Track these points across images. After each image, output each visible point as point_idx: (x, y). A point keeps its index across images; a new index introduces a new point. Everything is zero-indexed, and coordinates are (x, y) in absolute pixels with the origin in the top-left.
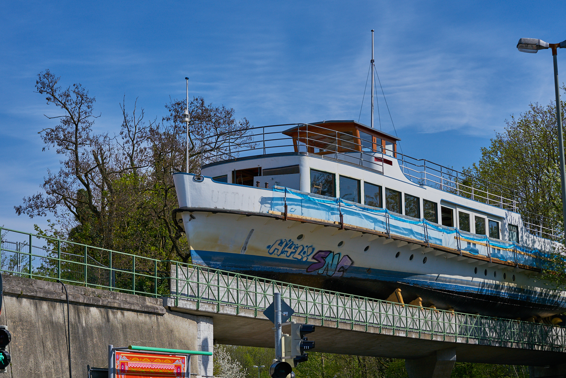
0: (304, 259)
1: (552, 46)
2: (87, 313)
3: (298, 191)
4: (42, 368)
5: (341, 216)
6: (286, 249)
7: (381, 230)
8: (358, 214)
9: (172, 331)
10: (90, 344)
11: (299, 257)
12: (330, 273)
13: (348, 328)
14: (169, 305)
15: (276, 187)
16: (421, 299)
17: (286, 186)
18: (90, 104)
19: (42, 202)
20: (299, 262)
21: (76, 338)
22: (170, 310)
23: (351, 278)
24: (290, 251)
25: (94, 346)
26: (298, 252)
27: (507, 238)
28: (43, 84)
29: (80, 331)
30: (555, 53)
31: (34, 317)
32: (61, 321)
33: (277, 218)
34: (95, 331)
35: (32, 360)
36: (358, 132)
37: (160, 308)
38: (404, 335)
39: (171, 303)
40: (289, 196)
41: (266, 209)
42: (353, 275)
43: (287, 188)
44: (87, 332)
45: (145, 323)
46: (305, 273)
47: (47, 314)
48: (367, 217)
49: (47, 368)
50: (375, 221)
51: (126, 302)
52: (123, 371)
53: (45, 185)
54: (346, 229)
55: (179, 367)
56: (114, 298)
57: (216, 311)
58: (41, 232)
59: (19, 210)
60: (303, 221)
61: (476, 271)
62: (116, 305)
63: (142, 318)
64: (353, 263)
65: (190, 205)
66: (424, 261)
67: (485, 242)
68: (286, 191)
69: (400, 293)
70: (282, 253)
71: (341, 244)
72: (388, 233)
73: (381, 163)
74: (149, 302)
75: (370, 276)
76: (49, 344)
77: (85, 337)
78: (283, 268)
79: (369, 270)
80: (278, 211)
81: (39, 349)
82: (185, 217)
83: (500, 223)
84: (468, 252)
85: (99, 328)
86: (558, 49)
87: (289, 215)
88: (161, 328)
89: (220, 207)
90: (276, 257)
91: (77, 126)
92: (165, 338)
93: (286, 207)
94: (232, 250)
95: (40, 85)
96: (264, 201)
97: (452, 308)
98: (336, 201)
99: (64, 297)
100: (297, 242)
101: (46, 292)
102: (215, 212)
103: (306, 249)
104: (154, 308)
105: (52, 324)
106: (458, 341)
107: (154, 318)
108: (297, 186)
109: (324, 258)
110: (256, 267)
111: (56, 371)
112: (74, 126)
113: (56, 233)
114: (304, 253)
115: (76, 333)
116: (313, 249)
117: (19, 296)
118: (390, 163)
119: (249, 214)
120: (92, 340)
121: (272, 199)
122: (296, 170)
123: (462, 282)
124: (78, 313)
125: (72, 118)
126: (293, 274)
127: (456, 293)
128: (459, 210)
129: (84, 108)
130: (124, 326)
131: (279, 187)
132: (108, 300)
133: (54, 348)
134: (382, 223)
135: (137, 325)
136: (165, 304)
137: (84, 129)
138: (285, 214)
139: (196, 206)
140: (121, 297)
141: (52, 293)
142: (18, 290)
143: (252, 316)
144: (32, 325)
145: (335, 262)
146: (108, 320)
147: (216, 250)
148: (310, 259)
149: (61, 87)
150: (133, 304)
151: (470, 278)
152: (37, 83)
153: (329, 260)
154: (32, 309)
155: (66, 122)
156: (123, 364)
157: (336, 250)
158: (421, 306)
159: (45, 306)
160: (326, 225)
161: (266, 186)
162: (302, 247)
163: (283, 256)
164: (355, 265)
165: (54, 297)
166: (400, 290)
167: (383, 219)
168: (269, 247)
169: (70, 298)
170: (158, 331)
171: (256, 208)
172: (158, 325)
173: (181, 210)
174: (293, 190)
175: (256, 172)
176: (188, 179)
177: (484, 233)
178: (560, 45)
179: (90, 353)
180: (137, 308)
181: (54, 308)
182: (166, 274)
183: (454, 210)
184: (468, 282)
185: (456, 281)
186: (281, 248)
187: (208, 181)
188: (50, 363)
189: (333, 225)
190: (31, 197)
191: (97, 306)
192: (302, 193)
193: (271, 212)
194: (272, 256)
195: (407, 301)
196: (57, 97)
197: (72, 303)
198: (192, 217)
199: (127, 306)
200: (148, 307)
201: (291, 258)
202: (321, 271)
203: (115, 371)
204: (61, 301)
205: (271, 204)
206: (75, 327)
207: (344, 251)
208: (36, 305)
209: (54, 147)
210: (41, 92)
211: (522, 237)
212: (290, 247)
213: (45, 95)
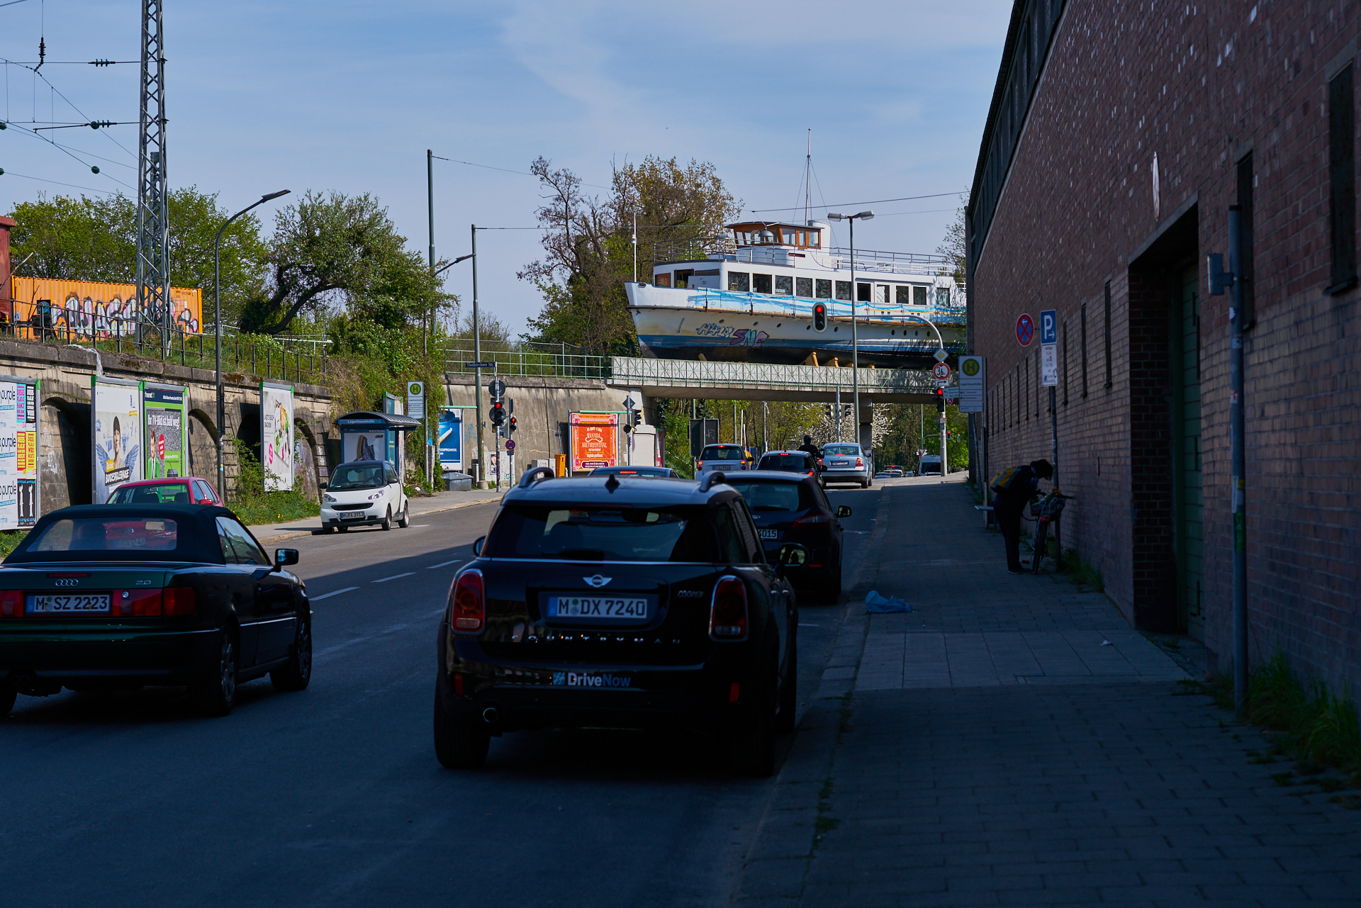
0: (727, 336)
1: (848, 217)
2: (557, 392)
3: (717, 290)
4: (533, 423)
5: (752, 306)
6: (711, 330)
7: (789, 311)
8: (767, 301)
9: (610, 398)
10: (559, 409)
11: (723, 335)
12: (750, 345)
13: (754, 387)
14: (608, 383)
15: (699, 288)
16: (836, 359)
17: (707, 287)
18: (577, 184)
19: (539, 269)
20: (724, 338)
21: (551, 406)
22: (609, 386)
23: (769, 347)
24: (714, 331)
25: (561, 410)
26: (721, 331)
27: (934, 302)
28: (537, 168)
29: (553, 403)
30: (851, 222)
31: (528, 398)
32: (543, 398)
33: (700, 310)
34: (562, 403)
35: (527, 419)
36: (781, 230)
37: (602, 385)
38: (810, 390)
39: (609, 382)
40: (709, 293)
41: (692, 305)
42: (770, 345)
43: (708, 289)
44: (557, 403)
45: (592, 395)
46: (729, 345)
47: (535, 395)
48: (776, 303)
49: (535, 423)
50: (785, 305)
51: (581, 384)
52: (576, 424)
53: (543, 241)
54: (756, 314)
55: (612, 420)
56: (573, 382)
57: (641, 384)
58: (541, 286)
59: (520, 276)
60: (720, 312)
61: (893, 333)
62: (574, 387)
63: (591, 392)
64: (768, 336)
65: (636, 304)
66: (836, 330)
67: (901, 309)
68: (707, 290)
69: (815, 357)
70: (708, 333)
71: (756, 324)
72: (794, 314)
73: (792, 258)
74: (595, 382)
75: (785, 345)
76: (536, 411)
77: (556, 406)
78: (709, 343)
79: (784, 341)
80: (701, 307)
81: (531, 413)
82: (634, 312)
83: (928, 288)
84: (879, 320)
85: (564, 400)
86: (853, 219)
87: (709, 308)
88: (603, 397)
89: (658, 304)
90: (704, 336)
91: (567, 203)
92: (606, 403)
93: (707, 302)
94: (668, 333)
95: (534, 169)
96: (690, 299)
97: (873, 364)
98: (748, 295)
99: (543, 385)
100: (719, 325)
101: (534, 384)
102: (654, 308)
103: (727, 329)
104: (598, 386)
105: (538, 400)
106: (869, 392)
107: (598, 391)
108: (717, 286)
109: (743, 334)
110: (689, 343)
111: (540, 424)
112: (565, 204)
113: (554, 285)
114: (726, 332)
115: (551, 404)
116: (733, 329)
117: (520, 387)
118: (803, 256)
119: (679, 309)
120: (560, 407)
121: (697, 297)
122: (717, 273)
123: (877, 343)
124: (552, 393)
125: (562, 196)
126: (720, 347)
127: (872, 352)
128: (876, 283)
129: (572, 188)
130: (579, 398)
131: (702, 288)
132: (570, 384)
133: (539, 412)
134: (791, 305)
135: (587, 397)
136: (605, 383)
137: (573, 205)
138: (706, 307)
139: (641, 304)
140: (577, 381)
141: (537, 384)
142: (519, 384)
143: (669, 385)
144: (527, 402)
145: (753, 336)
146: (569, 395)
147: (657, 334)
148: (731, 336)
149: (551, 170)
150: (584, 385)
151: (887, 340)
152: (532, 167)
153: (747, 335)
154: (527, 393)
155: (557, 199)
156: (576, 420)
157: (753, 328)
158: (837, 364)
159: (533, 390)
160: (739, 313)
161: (693, 287)
162: (723, 329)
163: (709, 335)
164: (770, 338)
165: (538, 386)
166: (815, 353)
167: (790, 302)
168: (697, 329)
169: (547, 385)
170: (601, 399)
171: (685, 304)
172: (601, 395)
173: (630, 308)
174: (713, 289)
175: (690, 272)
176: (635, 286)
177: (907, 302)
178: (854, 217)
179: (559, 414)
180: (587, 387)
181: (539, 391)
182: (608, 364)
183: (872, 284)
184: (884, 343)
185: (870, 343)
186: (707, 330)
187: (648, 286)
188: (537, 421)
189: (746, 313)
190: (530, 265)
191: (563, 388)
192: (720, 290)
193: (695, 307)
194: (701, 335)
195: (821, 363)
196: (549, 176)
197: (548, 388)
198: (638, 312)
199: (581, 387)
200: (594, 386)
201: (716, 336)
202: (742, 344)
203: (572, 424)
204: (542, 388)
205: (696, 300)
206: (550, 401)
207: (759, 328)
208: (529, 391)
209: (546, 223)
210: (536, 174)
211: (954, 298)
212: (714, 329)
213: (539, 176)
